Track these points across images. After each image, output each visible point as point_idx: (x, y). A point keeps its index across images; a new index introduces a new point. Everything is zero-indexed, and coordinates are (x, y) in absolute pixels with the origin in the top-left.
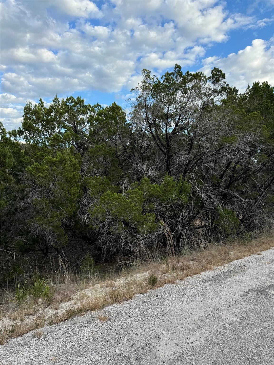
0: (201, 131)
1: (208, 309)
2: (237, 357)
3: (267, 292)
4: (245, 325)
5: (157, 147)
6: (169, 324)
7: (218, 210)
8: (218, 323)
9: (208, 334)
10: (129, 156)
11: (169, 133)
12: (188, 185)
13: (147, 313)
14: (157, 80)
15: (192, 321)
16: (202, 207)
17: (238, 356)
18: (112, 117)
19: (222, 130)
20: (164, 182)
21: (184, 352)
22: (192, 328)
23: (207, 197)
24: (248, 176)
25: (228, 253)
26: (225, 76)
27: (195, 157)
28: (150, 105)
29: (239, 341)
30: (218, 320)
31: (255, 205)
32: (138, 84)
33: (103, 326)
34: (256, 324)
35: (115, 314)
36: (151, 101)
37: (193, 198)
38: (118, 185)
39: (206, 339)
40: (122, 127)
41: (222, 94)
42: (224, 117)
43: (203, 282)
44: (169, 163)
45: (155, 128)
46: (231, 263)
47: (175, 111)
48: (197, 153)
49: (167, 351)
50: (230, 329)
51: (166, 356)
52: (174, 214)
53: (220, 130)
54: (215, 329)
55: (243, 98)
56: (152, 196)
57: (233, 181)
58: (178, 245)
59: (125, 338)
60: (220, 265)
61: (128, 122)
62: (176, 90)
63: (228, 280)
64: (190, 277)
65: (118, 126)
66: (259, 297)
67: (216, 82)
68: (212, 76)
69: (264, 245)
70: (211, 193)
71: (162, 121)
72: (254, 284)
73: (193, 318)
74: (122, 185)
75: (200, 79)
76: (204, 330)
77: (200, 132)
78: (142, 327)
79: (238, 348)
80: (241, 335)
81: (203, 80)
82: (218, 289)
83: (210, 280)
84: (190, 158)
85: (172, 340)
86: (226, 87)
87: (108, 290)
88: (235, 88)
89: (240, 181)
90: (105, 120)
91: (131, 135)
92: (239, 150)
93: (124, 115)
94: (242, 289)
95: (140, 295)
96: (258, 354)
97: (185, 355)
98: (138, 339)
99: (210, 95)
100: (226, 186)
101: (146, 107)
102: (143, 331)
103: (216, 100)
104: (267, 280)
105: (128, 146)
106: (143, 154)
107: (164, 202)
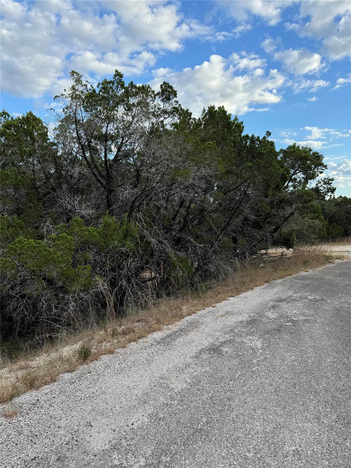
0: (149, 160)
1: (154, 379)
2: (185, 431)
3: (221, 349)
4: (195, 392)
5: (94, 178)
6: (105, 406)
7: (170, 257)
8: (165, 395)
9: (152, 410)
10: (54, 188)
11: (109, 160)
12: (135, 227)
13: (75, 396)
14: (91, 87)
15: (134, 397)
16: (152, 255)
17: (186, 429)
18: (26, 131)
19: (174, 161)
20: (104, 224)
21: (122, 437)
22: (134, 406)
23: (158, 243)
24: (204, 217)
25: (180, 308)
26: (176, 94)
27: (142, 193)
28: (83, 120)
29: (188, 412)
30: (165, 391)
31: (211, 250)
32: (65, 90)
33: (10, 424)
34: (208, 389)
35: (29, 406)
36: (84, 115)
37: (141, 244)
38: (37, 228)
39: (150, 416)
40: (42, 147)
41: (173, 116)
42: (175, 146)
43: (149, 347)
44: (111, 199)
45: (90, 152)
46: (183, 320)
47: (116, 131)
48: (145, 188)
49: (100, 441)
50: (178, 399)
51: (99, 447)
52: (116, 266)
53: (172, 160)
54: (162, 403)
55: (198, 124)
56: (87, 242)
57: (187, 223)
58: (122, 304)
59: (42, 435)
60: (171, 324)
61: (51, 141)
62: (117, 104)
63: (179, 340)
64: (134, 343)
65: (36, 144)
66: (212, 357)
67: (166, 100)
68: (161, 92)
69: (219, 296)
70: (162, 238)
71: (100, 144)
72: (206, 343)
73: (134, 394)
74: (43, 228)
75: (147, 94)
76: (148, 406)
77: (148, 162)
78: (68, 416)
79: (186, 420)
80: (190, 404)
81: (151, 95)
82: (167, 354)
83: (158, 343)
84: (136, 194)
85: (107, 425)
86: (178, 108)
87: (20, 374)
88: (188, 110)
89: (196, 222)
90: (16, 135)
91: (55, 159)
92: (193, 186)
93: (46, 130)
94: (194, 349)
95: (67, 374)
96: (208, 423)
97: (123, 441)
98: (62, 432)
99: (159, 116)
100: (180, 229)
101: (76, 122)
102: (69, 421)
103: (167, 123)
104: (221, 335)
105: (52, 175)
106: (73, 186)
107: (103, 251)
